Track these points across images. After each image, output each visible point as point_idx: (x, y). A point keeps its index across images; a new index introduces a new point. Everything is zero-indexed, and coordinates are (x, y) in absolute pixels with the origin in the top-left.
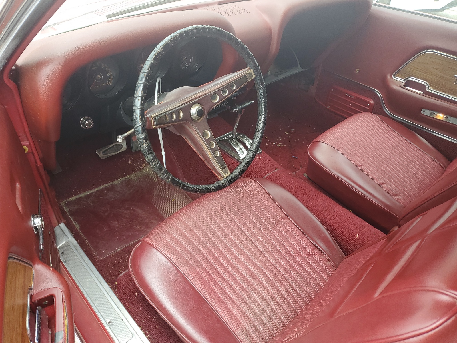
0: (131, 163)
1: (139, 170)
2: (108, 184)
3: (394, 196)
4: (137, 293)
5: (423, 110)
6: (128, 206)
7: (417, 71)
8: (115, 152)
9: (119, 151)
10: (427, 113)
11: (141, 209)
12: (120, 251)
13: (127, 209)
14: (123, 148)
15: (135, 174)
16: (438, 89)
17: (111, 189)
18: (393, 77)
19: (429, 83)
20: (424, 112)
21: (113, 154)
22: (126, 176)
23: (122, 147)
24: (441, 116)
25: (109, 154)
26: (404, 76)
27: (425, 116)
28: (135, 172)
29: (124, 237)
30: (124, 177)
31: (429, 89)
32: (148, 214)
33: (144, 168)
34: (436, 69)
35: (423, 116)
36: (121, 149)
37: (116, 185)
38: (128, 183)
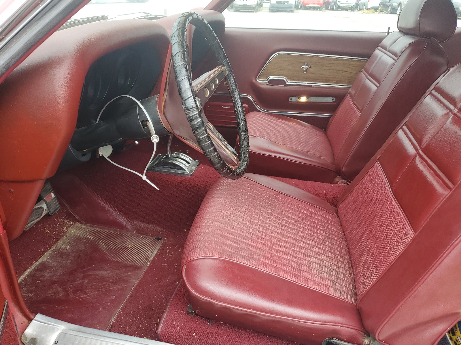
0: (48, 231)
1: (62, 236)
2: (34, 265)
3: (320, 157)
4: (194, 334)
5: (290, 98)
6: (82, 275)
7: (274, 71)
8: (37, 218)
9: (41, 215)
10: (293, 99)
11: (101, 270)
12: (116, 320)
13: (84, 278)
14: (45, 211)
15: (61, 242)
16: (294, 80)
17: (43, 267)
18: (258, 81)
19: (286, 77)
20: (291, 99)
21: (36, 220)
22: (50, 248)
23: (43, 210)
24: (303, 99)
25: (32, 221)
26: (266, 77)
27: (293, 103)
28: (59, 239)
29: (109, 304)
30: (49, 250)
31: (287, 82)
32: (114, 271)
33: (66, 232)
34: (287, 65)
35: (291, 103)
36: (42, 212)
37: (47, 261)
38: (60, 253)
